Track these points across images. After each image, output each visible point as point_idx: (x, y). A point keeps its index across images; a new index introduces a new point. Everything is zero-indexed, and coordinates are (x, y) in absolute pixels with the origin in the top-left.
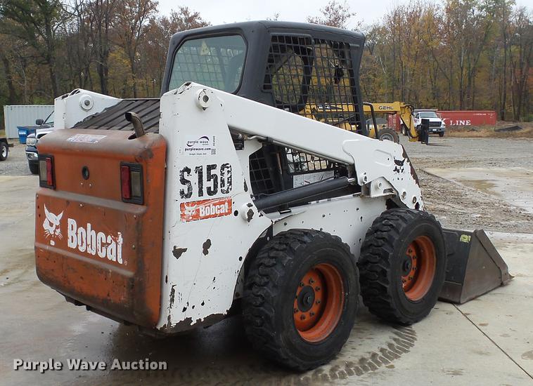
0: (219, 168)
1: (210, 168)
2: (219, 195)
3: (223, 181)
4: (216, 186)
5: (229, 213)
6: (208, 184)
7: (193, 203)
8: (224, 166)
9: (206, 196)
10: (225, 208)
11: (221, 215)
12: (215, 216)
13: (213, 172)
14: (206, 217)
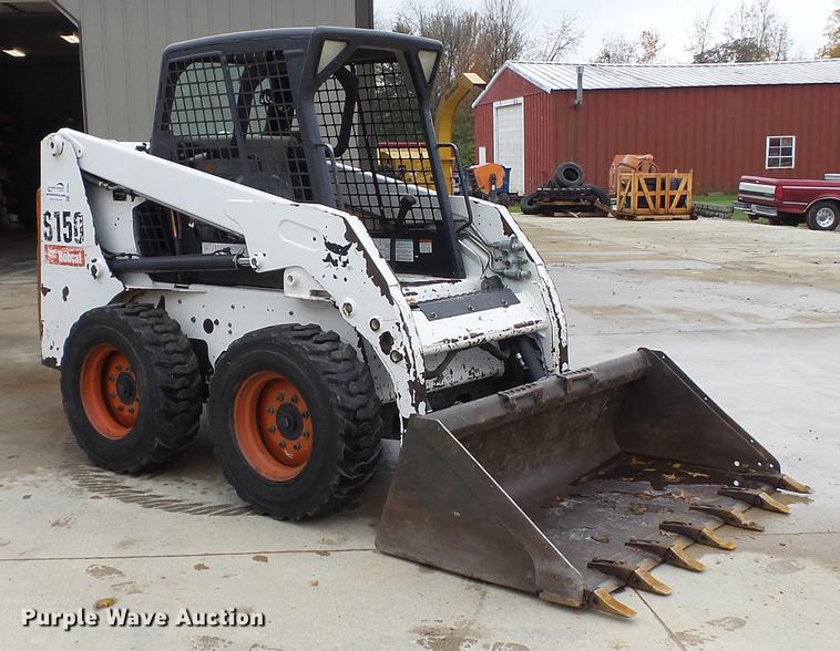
0: (72, 215)
1: (66, 214)
2: (73, 244)
3: (76, 230)
4: (70, 234)
5: (83, 265)
6: (64, 231)
7: (54, 247)
8: (77, 215)
9: (63, 243)
10: (78, 259)
11: (76, 265)
12: (71, 264)
13: (68, 219)
14: (64, 264)
